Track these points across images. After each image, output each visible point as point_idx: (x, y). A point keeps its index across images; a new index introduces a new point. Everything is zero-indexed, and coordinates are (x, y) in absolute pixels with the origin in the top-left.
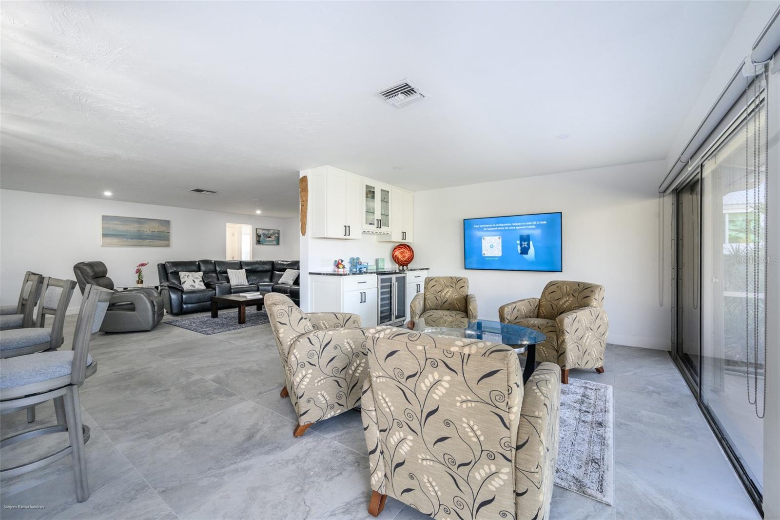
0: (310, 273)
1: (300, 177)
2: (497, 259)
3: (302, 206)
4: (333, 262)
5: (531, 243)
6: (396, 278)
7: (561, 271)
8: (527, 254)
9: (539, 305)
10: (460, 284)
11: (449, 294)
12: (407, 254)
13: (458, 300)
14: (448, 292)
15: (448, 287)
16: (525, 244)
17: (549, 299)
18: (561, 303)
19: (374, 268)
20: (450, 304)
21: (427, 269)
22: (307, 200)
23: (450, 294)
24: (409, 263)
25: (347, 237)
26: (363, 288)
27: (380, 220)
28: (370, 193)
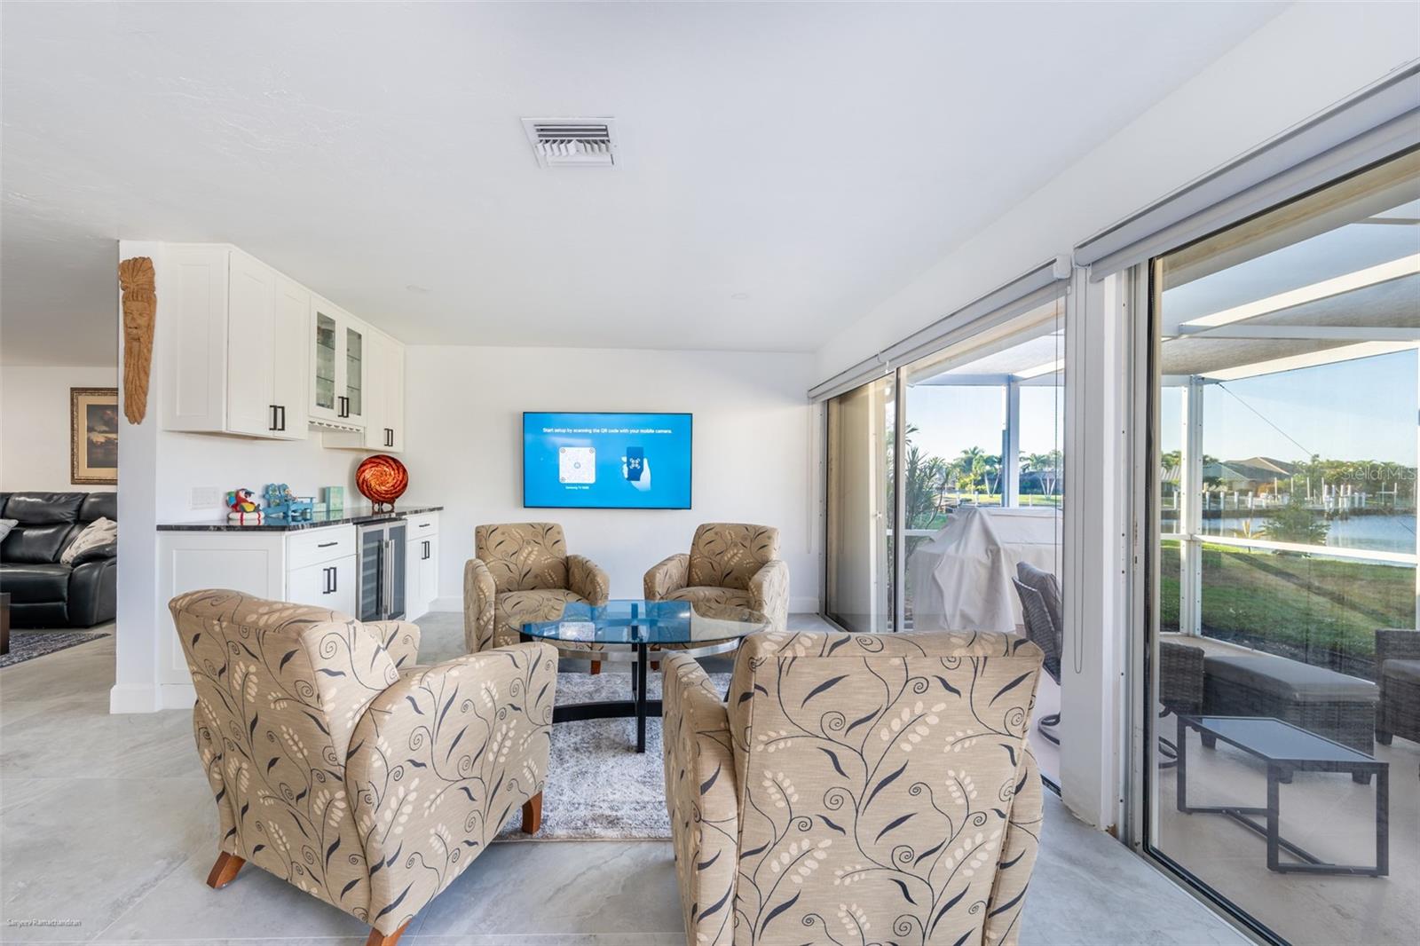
0: (160, 528)
1: (121, 262)
2: (587, 488)
3: (131, 339)
4: (221, 498)
5: (645, 461)
6: (391, 529)
7: (690, 508)
8: (638, 479)
9: (690, 566)
10: (552, 536)
11: (533, 557)
12: (391, 477)
13: (552, 567)
14: (530, 553)
15: (528, 543)
16: (635, 464)
17: (706, 554)
18: (726, 558)
19: (322, 510)
20: (536, 577)
21: (440, 509)
22: (150, 327)
23: (535, 558)
24: (397, 497)
25: (277, 434)
26: (329, 557)
27: (347, 399)
28: (326, 335)
